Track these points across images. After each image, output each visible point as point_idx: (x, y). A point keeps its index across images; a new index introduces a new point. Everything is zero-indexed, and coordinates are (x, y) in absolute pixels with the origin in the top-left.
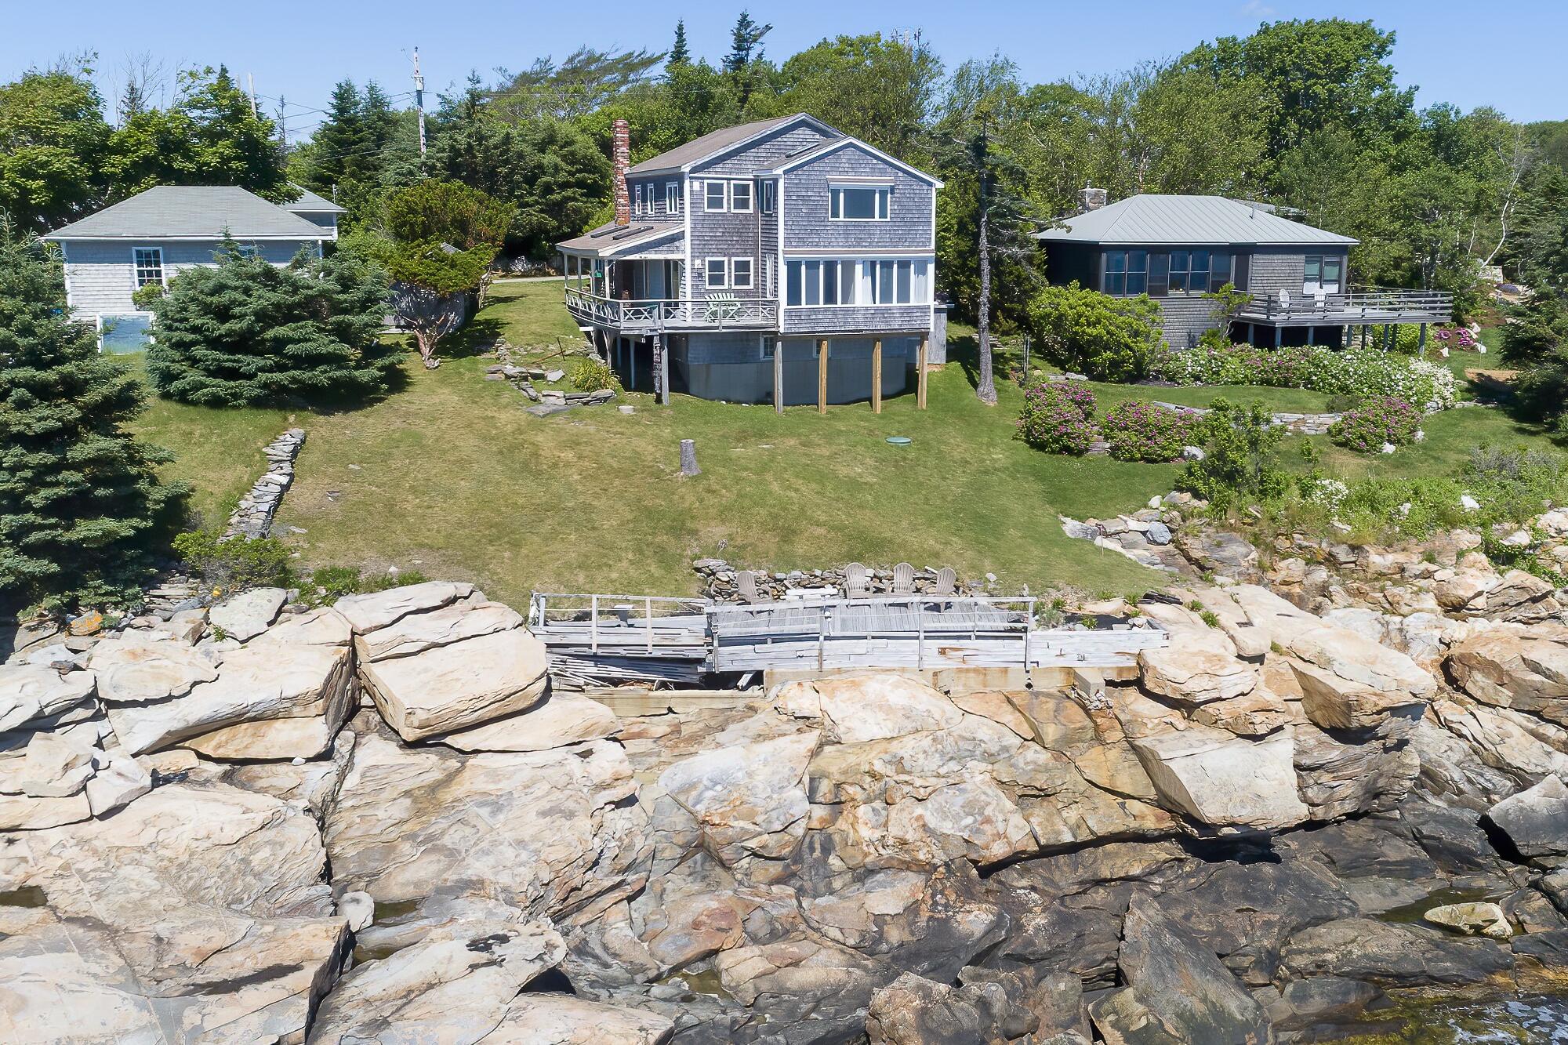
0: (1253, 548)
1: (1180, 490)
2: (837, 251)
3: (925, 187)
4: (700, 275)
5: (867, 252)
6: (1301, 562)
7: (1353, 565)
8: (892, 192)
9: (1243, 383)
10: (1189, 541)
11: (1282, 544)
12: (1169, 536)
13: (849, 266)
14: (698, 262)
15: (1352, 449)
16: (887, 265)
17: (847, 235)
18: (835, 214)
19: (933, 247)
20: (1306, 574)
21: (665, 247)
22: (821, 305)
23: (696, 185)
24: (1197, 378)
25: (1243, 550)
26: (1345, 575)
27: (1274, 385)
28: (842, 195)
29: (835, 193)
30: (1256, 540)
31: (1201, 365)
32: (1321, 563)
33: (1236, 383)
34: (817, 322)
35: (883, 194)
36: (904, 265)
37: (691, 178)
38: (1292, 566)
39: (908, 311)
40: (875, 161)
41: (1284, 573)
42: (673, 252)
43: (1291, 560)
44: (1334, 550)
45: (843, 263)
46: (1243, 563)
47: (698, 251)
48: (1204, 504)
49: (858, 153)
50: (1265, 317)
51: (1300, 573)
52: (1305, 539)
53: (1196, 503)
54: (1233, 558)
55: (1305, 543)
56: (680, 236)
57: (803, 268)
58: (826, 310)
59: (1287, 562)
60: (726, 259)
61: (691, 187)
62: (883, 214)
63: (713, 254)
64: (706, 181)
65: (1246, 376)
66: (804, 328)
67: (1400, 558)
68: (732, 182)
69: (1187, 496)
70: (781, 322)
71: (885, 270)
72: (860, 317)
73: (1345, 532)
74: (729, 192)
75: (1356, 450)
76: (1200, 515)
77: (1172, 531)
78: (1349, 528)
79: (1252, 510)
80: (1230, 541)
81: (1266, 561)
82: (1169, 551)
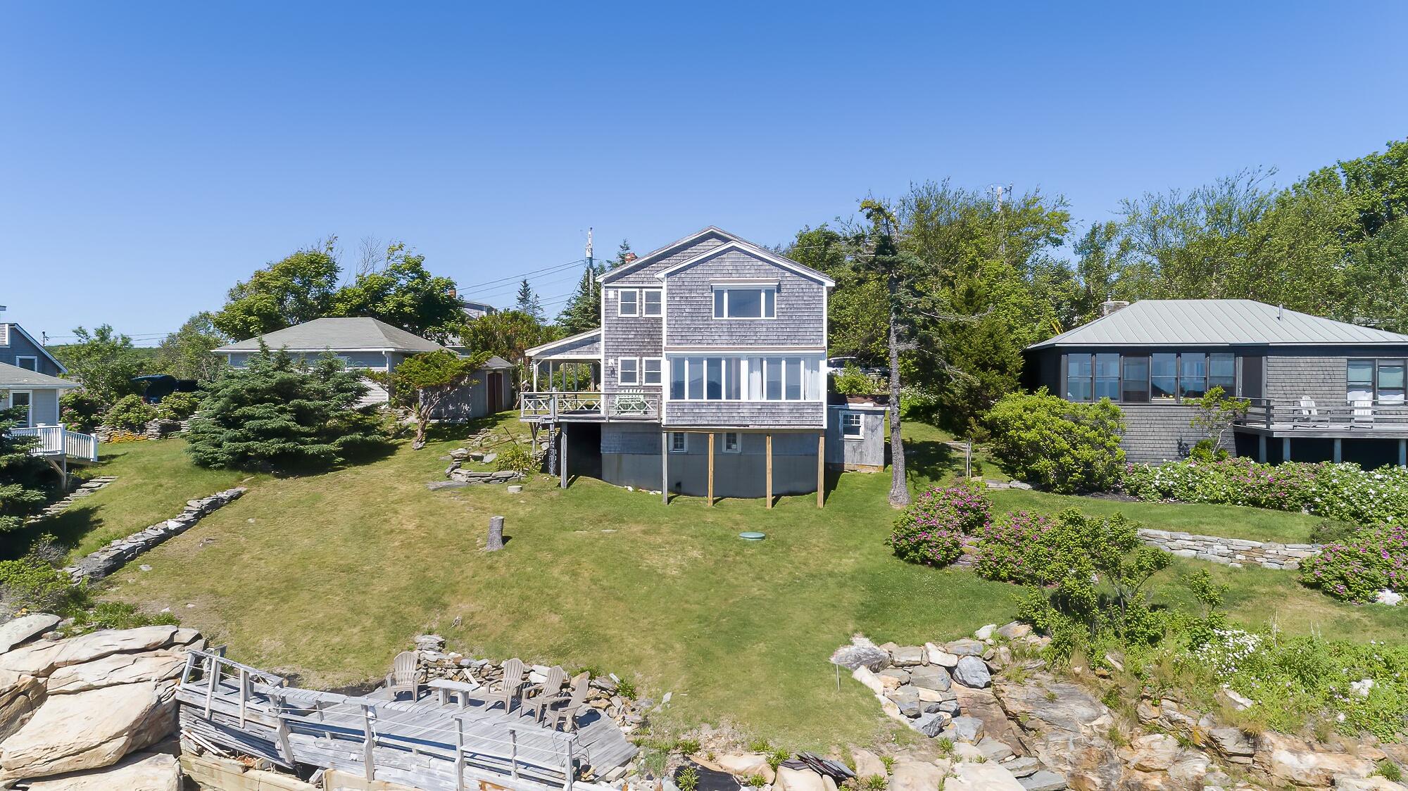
0: (1105, 709)
1: (1021, 621)
2: (721, 349)
3: (815, 286)
4: (613, 372)
5: (750, 349)
6: (1172, 742)
7: (1249, 760)
8: (779, 290)
9: (1223, 502)
10: (1007, 689)
11: (1146, 710)
12: (987, 677)
13: (734, 363)
14: (611, 361)
15: (1326, 593)
16: (774, 361)
17: (731, 334)
18: (719, 312)
19: (825, 344)
20: (1177, 760)
21: (585, 348)
22: (705, 399)
23: (611, 294)
24: (1167, 494)
25: (1085, 711)
26: (1234, 773)
27: (1263, 506)
28: (726, 295)
29: (719, 294)
30: (1112, 699)
31: (1175, 479)
32: (1203, 749)
33: (1213, 502)
34: (700, 416)
35: (770, 293)
36: (793, 361)
37: (606, 287)
38: (1156, 745)
39: (798, 409)
40: (760, 263)
41: (1143, 753)
42: (592, 353)
43: (1158, 736)
44: (1217, 733)
45: (729, 361)
46: (1083, 729)
47: (612, 352)
48: (1044, 642)
49: (743, 255)
50: (1265, 426)
51: (1167, 758)
52: (1179, 709)
53: (1034, 638)
54: (1068, 720)
55: (1178, 716)
56: (595, 340)
57: (687, 363)
58: (709, 404)
59: (1152, 737)
60: (637, 359)
61: (606, 295)
62: (770, 312)
63: (626, 354)
64: (620, 290)
65: (1228, 494)
66: (686, 421)
67: (1331, 763)
68: (644, 290)
69: (1024, 629)
70: (664, 415)
71: (772, 366)
72: (745, 412)
73: (1241, 708)
74: (641, 299)
75: (1332, 594)
76: (1035, 656)
77: (991, 672)
78: (1249, 703)
79: (1110, 659)
80: (1070, 696)
81: (1123, 729)
82: (981, 698)
